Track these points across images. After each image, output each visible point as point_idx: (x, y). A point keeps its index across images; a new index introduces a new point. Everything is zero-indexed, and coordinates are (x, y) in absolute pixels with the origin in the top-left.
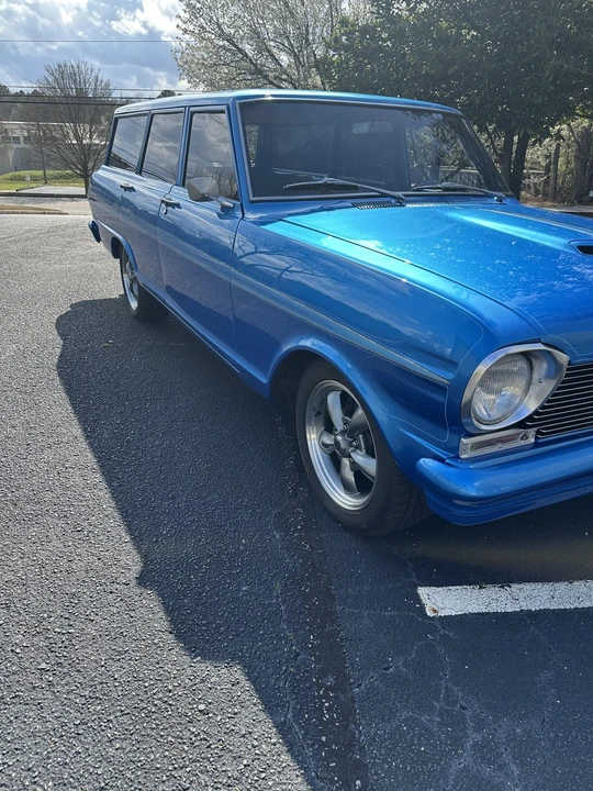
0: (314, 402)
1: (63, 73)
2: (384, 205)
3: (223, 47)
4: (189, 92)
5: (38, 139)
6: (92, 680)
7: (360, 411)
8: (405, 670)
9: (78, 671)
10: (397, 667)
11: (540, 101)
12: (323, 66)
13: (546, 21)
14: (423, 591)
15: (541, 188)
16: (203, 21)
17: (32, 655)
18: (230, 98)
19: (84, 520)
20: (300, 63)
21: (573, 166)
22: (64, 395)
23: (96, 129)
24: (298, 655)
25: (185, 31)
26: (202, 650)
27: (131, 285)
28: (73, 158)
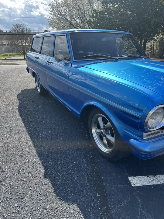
0: (94, 120)
1: (18, 26)
2: (112, 61)
3: (61, 18)
4: (52, 30)
5: (11, 44)
6: (31, 210)
7: (109, 123)
8: (127, 205)
9: (27, 207)
10: (124, 204)
11: (150, 30)
12: (89, 23)
13: (151, 8)
14: (130, 178)
15: (149, 54)
16: (56, 11)
17: (13, 201)
18: (66, 32)
19: (27, 156)
20: (82, 22)
21: (158, 48)
22: (20, 117)
23: (27, 41)
24: (94, 200)
25: (51, 14)
26: (64, 199)
27: (38, 85)
28: (21, 49)
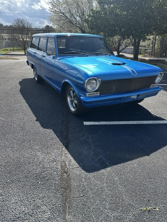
0: (68, 93)
1: (19, 21)
2: (84, 56)
3: (61, 15)
5: (11, 39)
7: (75, 93)
14: (84, 122)
15: (150, 53)
16: (56, 9)
21: (159, 47)
23: (28, 36)
25: (51, 11)
27: (36, 75)
28: (21, 45)
